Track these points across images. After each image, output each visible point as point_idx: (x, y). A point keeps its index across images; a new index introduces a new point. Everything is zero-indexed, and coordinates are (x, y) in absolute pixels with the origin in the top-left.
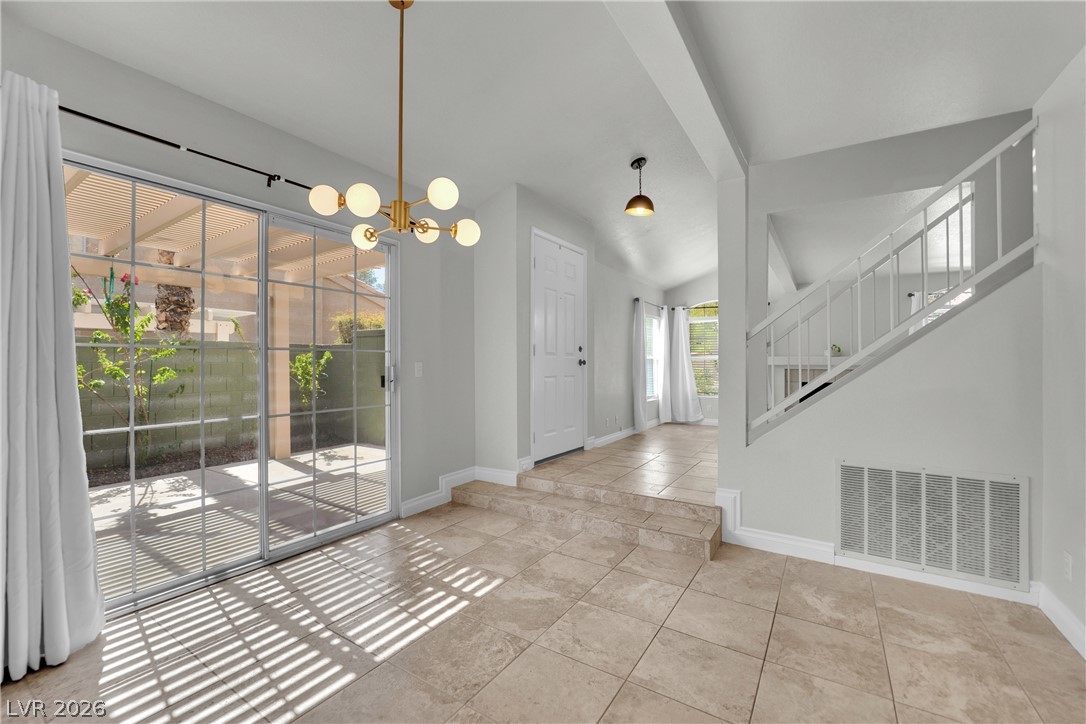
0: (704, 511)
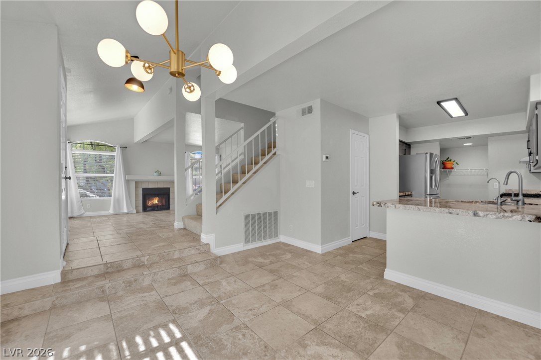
0: (202, 247)
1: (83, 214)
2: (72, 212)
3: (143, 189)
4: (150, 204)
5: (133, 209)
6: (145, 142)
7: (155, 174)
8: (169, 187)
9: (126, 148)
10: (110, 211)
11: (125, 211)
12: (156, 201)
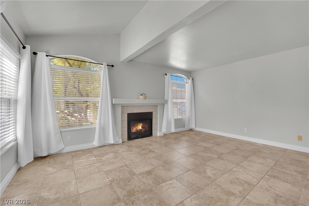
1: (63, 148)
2: (49, 148)
3: (129, 115)
4: (134, 130)
5: (119, 139)
6: (131, 61)
7: (141, 97)
8: (151, 111)
9: (113, 66)
10: (94, 143)
11: (112, 142)
12: (140, 127)
